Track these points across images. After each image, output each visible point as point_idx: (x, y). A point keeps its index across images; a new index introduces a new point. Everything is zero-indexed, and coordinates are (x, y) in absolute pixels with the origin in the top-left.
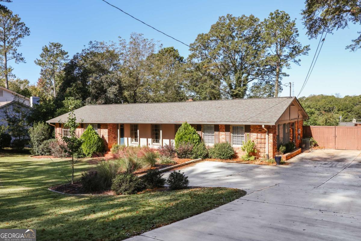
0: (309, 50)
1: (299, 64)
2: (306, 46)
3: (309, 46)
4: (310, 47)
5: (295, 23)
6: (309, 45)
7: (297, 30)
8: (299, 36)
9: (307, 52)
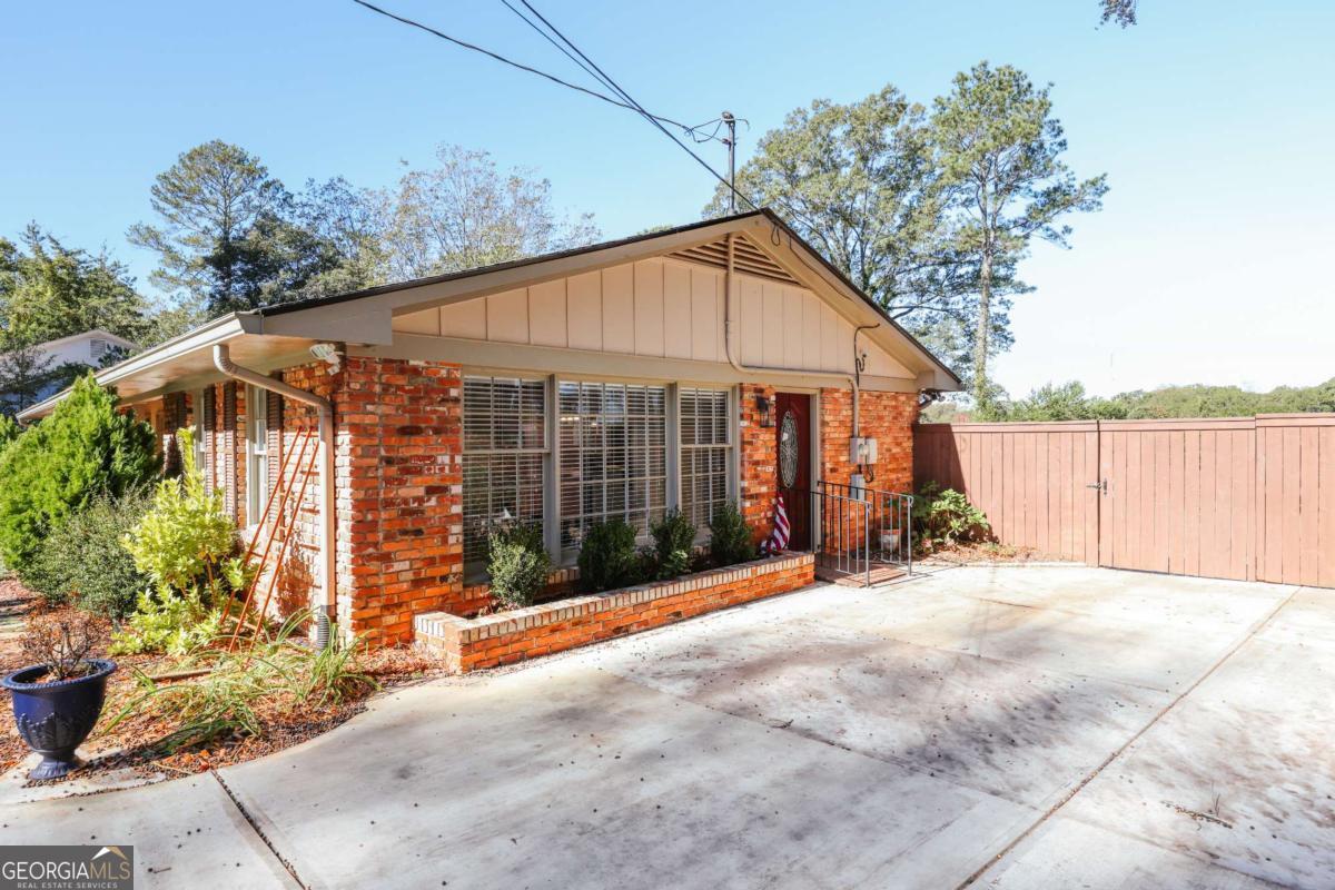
0: (1103, 192)
1: (1065, 243)
2: (1091, 178)
3: (1102, 178)
4: (1107, 183)
5: (1049, 99)
6: (1105, 175)
7: (1057, 125)
8: (1068, 146)
9: (1098, 200)
